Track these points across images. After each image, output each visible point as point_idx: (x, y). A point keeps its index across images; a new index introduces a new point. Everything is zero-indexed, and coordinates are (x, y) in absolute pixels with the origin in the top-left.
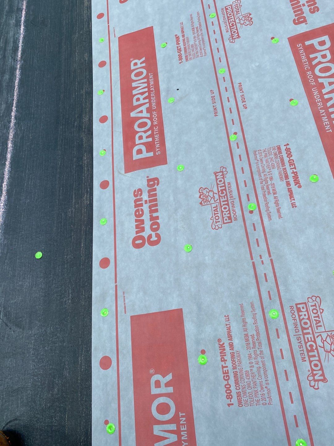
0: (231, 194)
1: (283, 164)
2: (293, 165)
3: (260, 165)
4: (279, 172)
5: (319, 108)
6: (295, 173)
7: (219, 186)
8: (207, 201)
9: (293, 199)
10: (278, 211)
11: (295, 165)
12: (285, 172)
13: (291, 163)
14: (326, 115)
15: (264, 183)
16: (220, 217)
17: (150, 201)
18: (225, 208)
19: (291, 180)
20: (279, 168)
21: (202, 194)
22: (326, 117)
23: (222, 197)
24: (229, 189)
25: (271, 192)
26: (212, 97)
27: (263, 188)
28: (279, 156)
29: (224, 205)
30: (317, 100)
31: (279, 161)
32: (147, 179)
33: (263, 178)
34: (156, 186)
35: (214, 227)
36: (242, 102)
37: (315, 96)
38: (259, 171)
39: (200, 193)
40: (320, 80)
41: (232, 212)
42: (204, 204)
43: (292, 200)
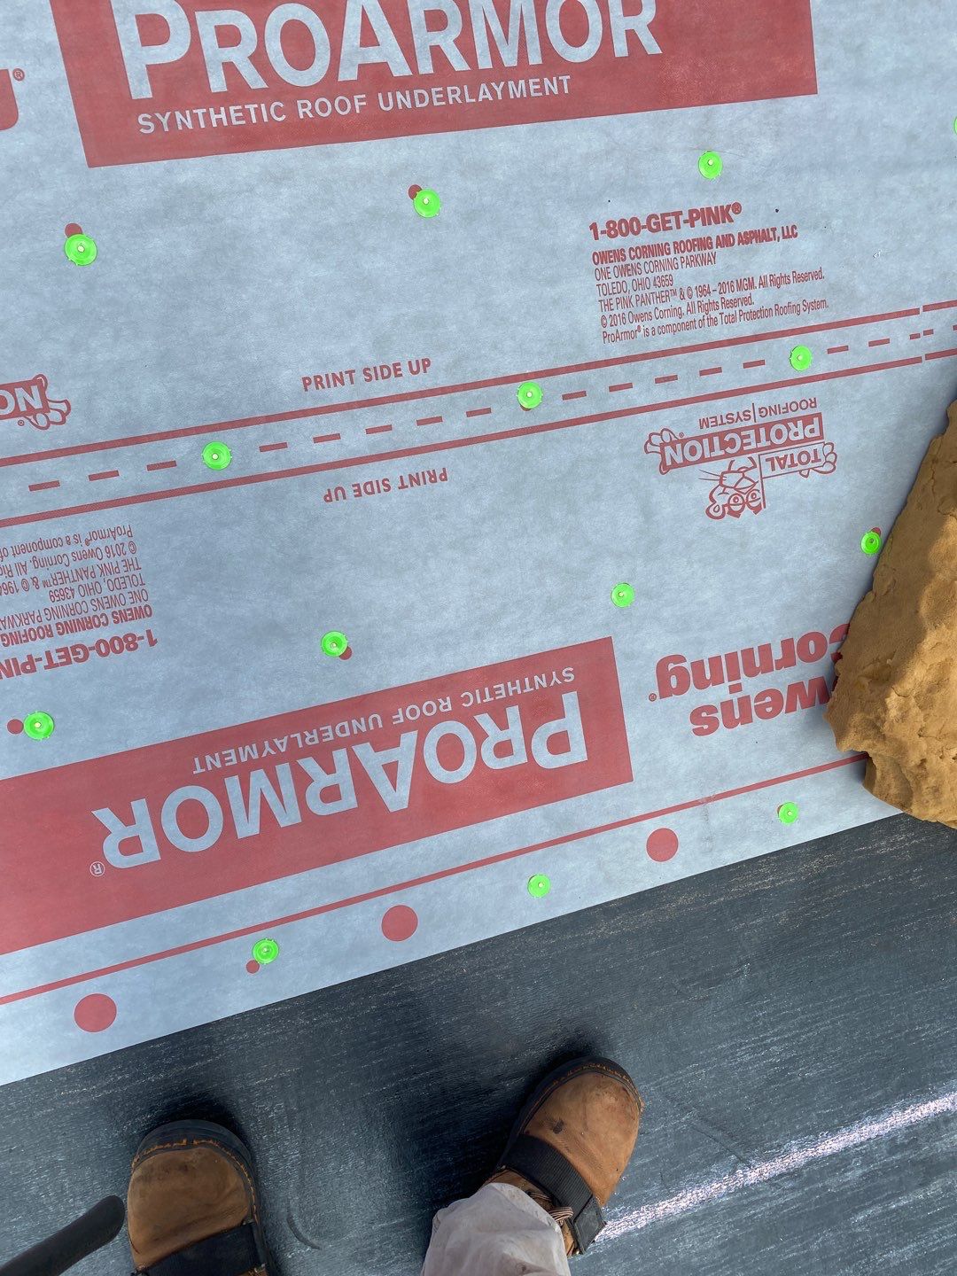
0: (739, 417)
1: (661, 249)
2: (666, 218)
3: (655, 323)
4: (684, 265)
5: (468, 100)
6: (694, 215)
7: (707, 455)
8: (751, 489)
9: (771, 233)
10: (801, 278)
11: (668, 214)
12: (686, 247)
13: (659, 222)
14: (502, 83)
15: (713, 314)
16: (804, 449)
17: (734, 675)
18: (779, 434)
19: (715, 231)
20: (672, 265)
21: (726, 508)
22: (511, 83)
23: (743, 445)
24: (722, 424)
25: (746, 294)
26: (360, 495)
27: (731, 319)
28: (632, 259)
29: (768, 439)
30: (435, 100)
31: (648, 260)
32: (658, 697)
33: (699, 315)
34: (687, 665)
35: (828, 468)
36: (397, 376)
37: (418, 105)
38: (673, 329)
39: (722, 516)
40: (348, 73)
41: (791, 415)
42: (761, 500)
43: (774, 236)
